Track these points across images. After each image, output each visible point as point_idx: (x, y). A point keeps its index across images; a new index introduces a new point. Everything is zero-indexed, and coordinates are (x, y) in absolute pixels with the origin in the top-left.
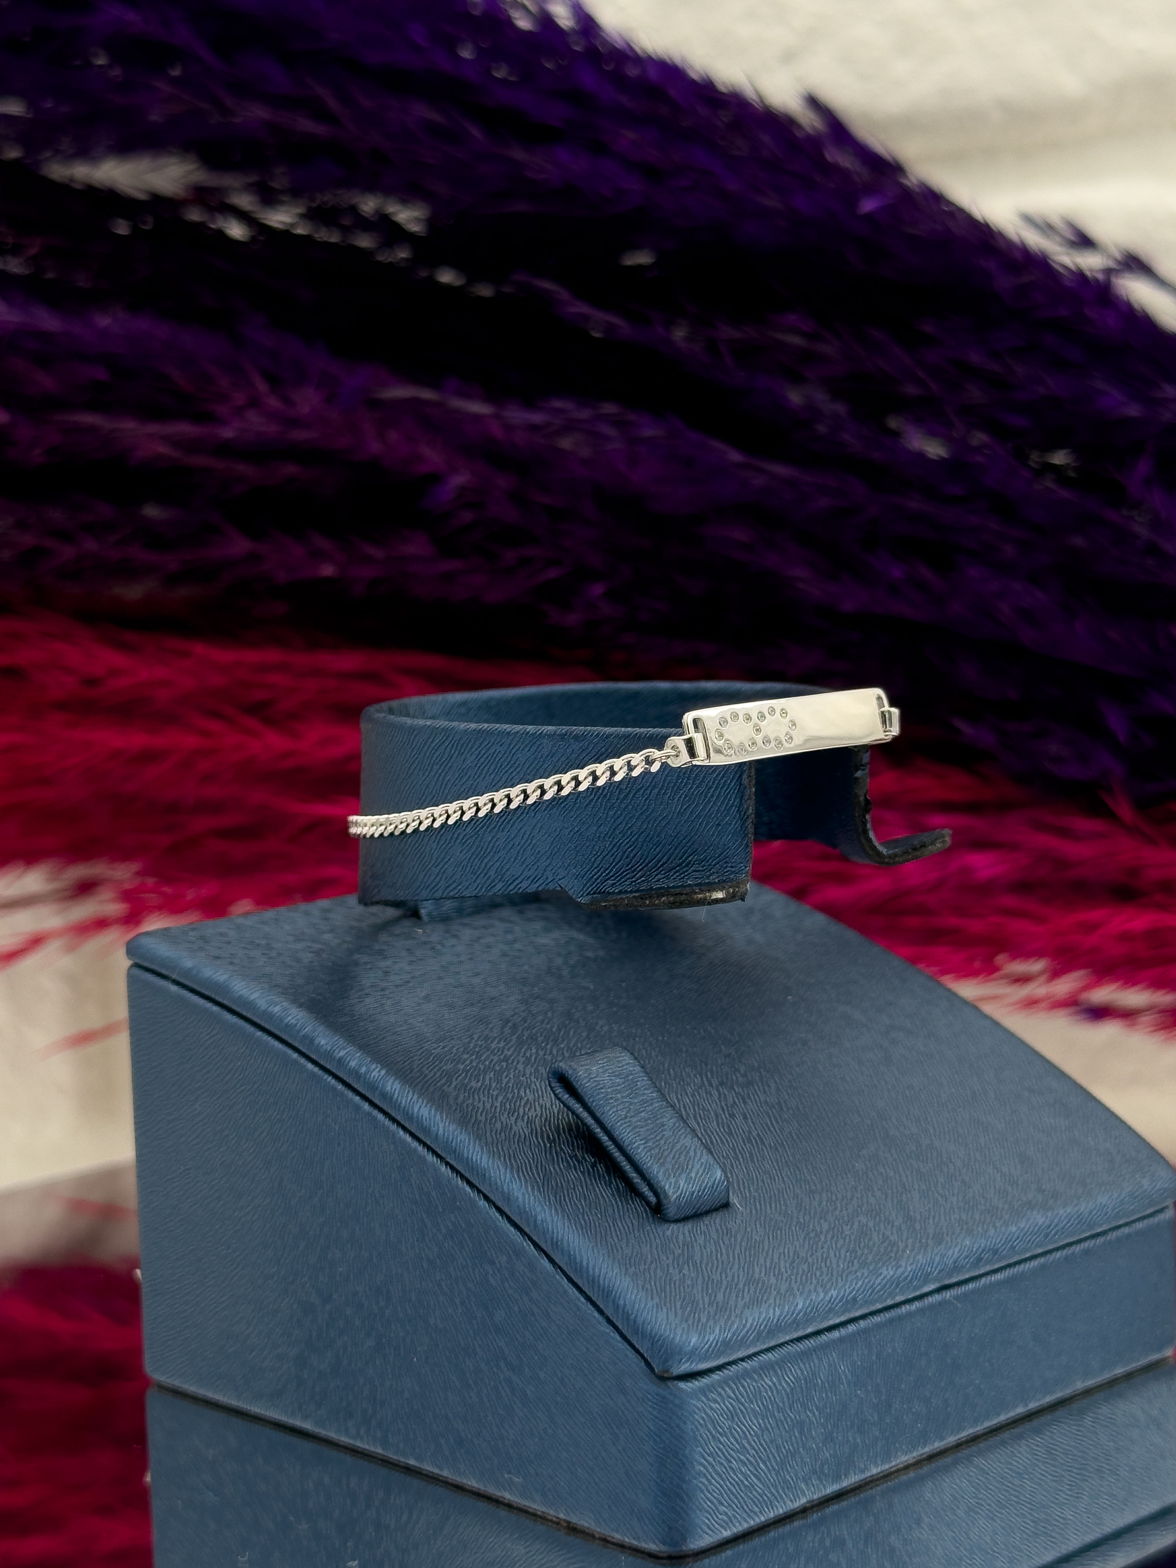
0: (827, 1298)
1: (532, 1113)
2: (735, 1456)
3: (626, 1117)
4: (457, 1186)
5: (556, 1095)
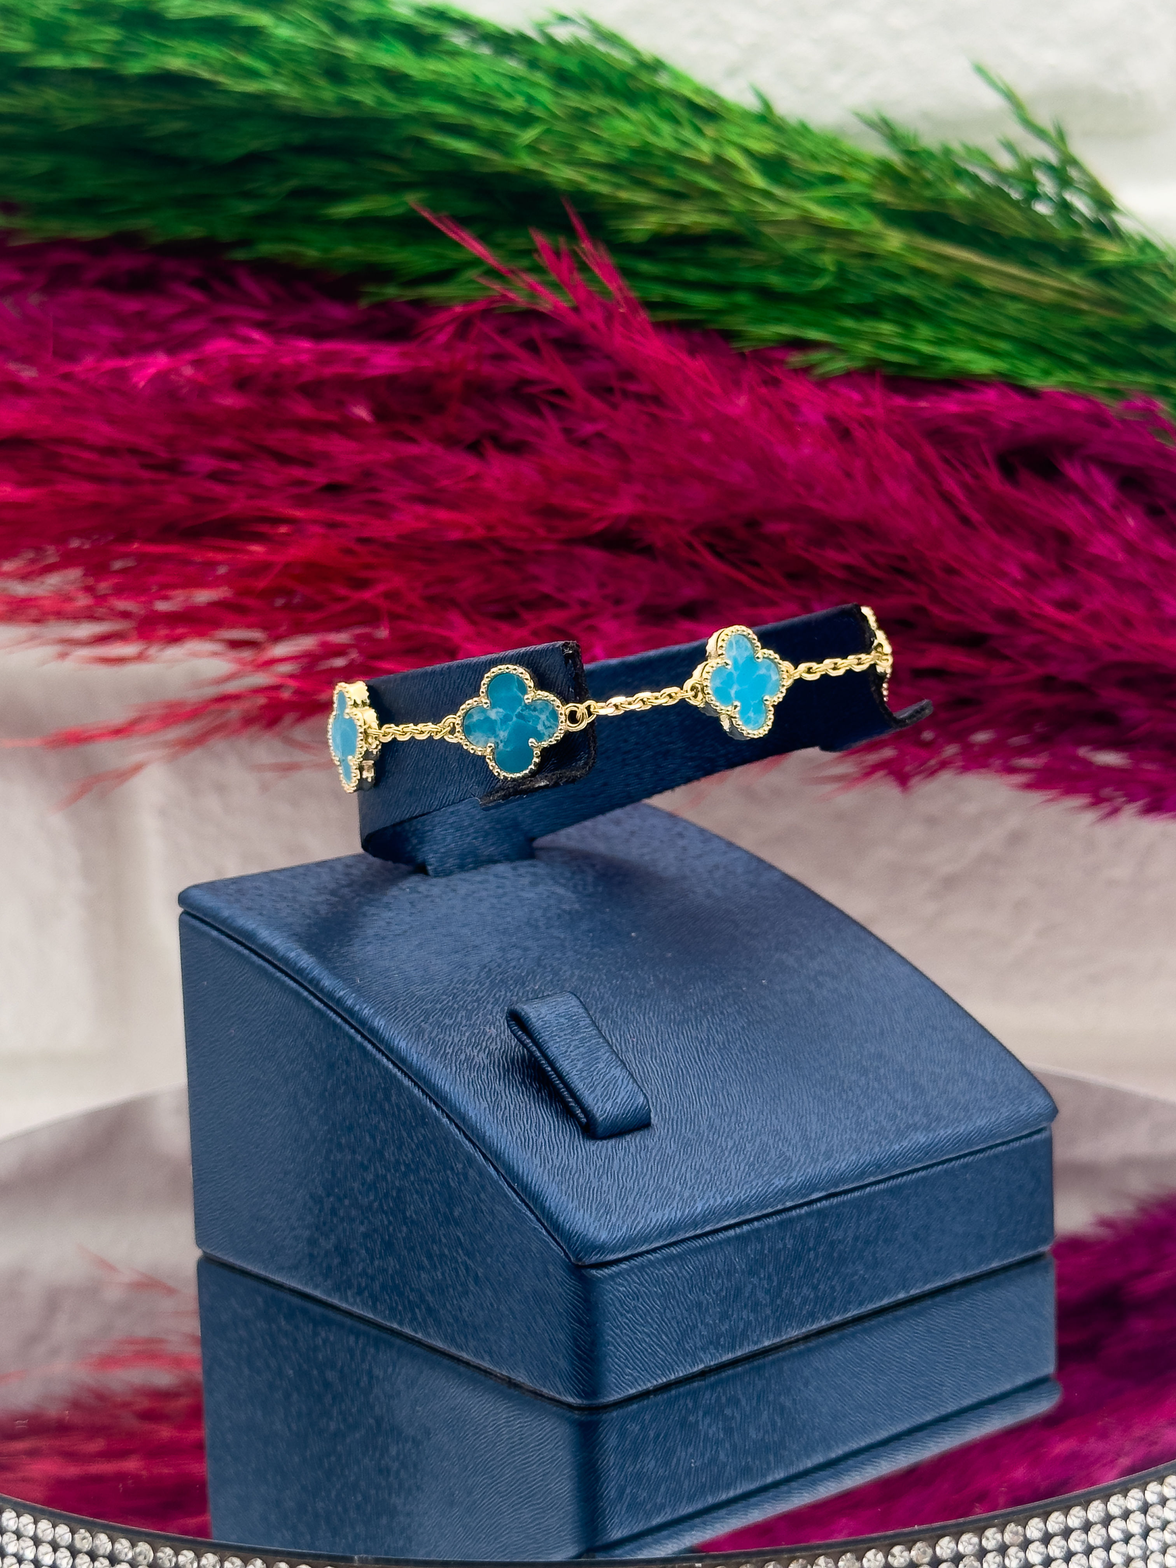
0: (724, 1204)
1: (493, 1047)
2: (639, 1328)
3: (566, 1052)
4: (426, 1106)
5: (512, 1031)
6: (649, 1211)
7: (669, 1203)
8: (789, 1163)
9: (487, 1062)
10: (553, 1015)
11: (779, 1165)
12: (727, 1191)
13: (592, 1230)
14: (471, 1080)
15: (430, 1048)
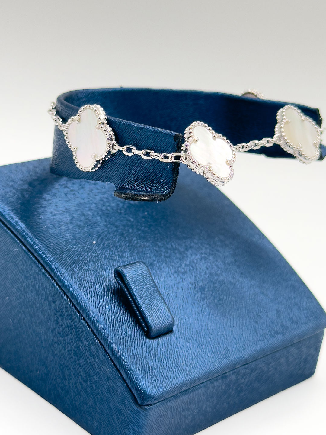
7: (181, 374)
9: (103, 292)
10: (136, 275)
12: (204, 368)
13: (148, 391)
14: (96, 303)
15: (78, 283)
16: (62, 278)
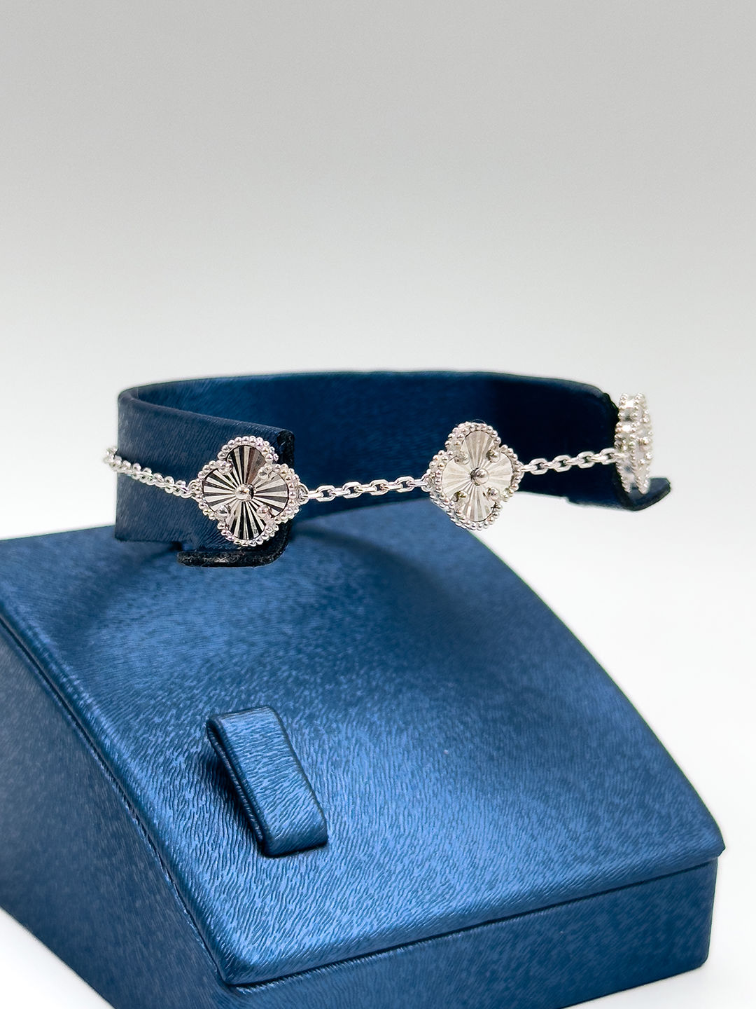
6: (305, 935)
7: (326, 928)
8: (451, 891)
9: (184, 766)
10: (250, 730)
11: (442, 893)
12: (385, 919)
13: (244, 953)
14: (163, 785)
15: (132, 748)
16: (103, 738)
